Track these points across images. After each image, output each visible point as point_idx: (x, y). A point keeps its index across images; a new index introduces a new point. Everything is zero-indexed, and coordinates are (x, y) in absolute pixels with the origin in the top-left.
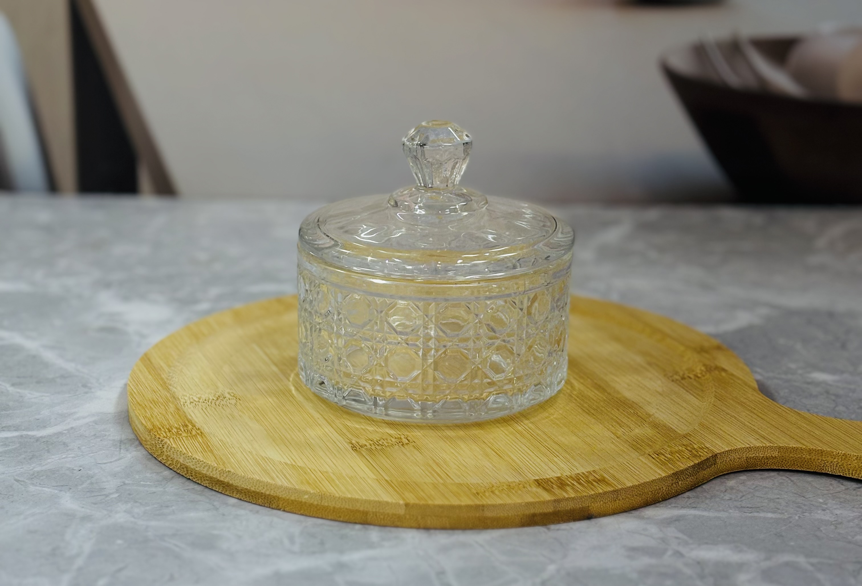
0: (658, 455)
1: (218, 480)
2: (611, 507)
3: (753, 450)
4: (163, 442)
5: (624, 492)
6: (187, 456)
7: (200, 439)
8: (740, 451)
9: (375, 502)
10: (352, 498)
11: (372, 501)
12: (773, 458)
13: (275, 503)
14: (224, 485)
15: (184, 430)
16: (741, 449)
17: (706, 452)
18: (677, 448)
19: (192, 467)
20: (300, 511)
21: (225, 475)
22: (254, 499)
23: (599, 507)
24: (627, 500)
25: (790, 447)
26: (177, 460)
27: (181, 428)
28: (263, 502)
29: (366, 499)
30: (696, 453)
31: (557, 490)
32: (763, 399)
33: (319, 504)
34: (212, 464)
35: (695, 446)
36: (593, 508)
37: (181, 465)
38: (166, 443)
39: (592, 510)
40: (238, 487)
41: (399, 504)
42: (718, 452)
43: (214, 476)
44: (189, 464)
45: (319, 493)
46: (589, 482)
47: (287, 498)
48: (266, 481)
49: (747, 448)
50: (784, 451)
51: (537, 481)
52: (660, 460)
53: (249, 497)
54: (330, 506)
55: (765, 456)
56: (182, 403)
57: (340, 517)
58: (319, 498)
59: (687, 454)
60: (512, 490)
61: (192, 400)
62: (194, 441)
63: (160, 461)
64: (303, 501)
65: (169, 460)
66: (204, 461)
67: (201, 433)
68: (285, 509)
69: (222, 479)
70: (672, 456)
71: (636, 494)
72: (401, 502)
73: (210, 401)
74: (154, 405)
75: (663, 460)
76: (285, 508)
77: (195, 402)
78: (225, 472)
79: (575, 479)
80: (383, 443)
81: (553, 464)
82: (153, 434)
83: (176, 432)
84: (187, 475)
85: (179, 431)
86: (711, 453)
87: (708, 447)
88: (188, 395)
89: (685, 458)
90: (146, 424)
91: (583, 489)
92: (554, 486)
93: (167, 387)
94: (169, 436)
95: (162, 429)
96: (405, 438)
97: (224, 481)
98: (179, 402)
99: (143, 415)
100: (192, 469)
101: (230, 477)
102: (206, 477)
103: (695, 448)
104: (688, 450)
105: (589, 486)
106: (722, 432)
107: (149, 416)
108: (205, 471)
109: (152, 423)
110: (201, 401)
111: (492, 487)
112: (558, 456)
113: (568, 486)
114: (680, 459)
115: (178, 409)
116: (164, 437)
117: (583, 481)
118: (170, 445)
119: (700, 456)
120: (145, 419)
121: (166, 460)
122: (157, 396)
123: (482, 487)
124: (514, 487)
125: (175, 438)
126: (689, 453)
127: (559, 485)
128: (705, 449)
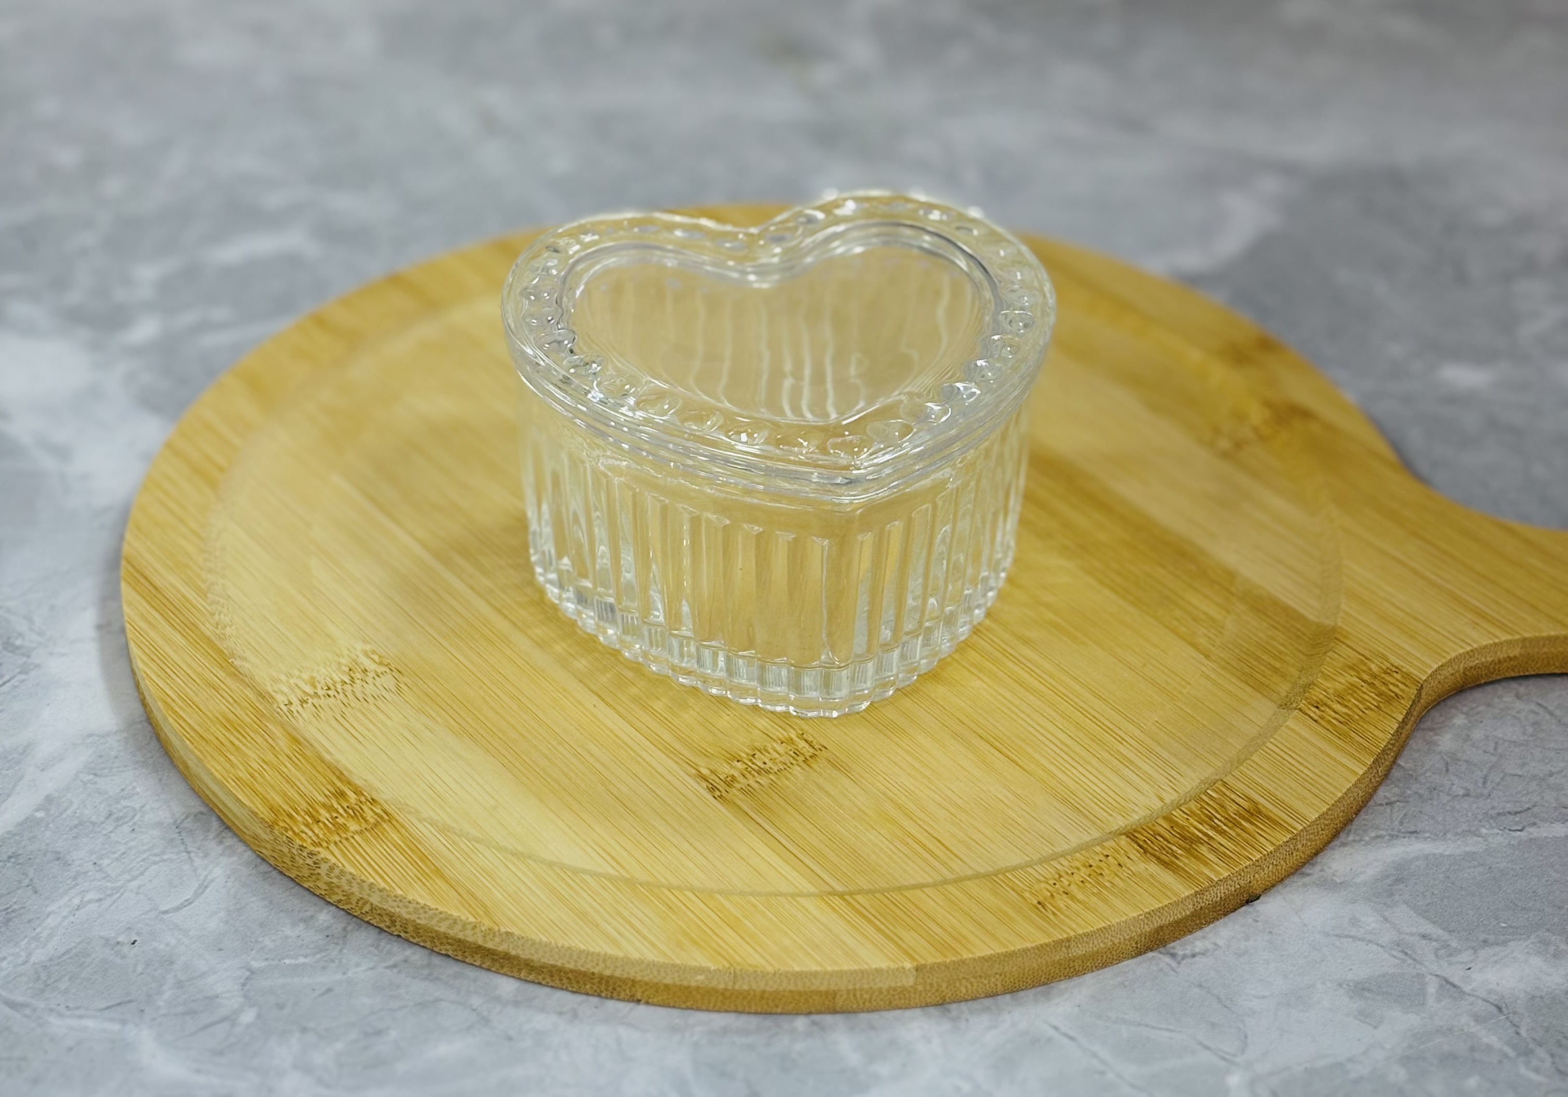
0: (1317, 707)
1: (480, 947)
3: (1476, 655)
4: (315, 858)
5: (1306, 833)
6: (393, 895)
9: (853, 973)
10: (802, 971)
11: (846, 972)
12: (1511, 659)
13: (625, 990)
14: (496, 957)
15: (345, 811)
16: (1457, 659)
17: (1405, 685)
18: (1343, 681)
19: (407, 916)
20: (684, 1003)
21: (497, 939)
22: (575, 985)
23: (1267, 878)
24: (1309, 844)
25: (1545, 637)
26: (361, 898)
27: (336, 805)
28: (595, 987)
29: (833, 971)
30: (1384, 688)
31: (1186, 861)
33: (730, 987)
34: (463, 917)
35: (1375, 669)
36: (1257, 881)
37: (372, 910)
38: (325, 860)
39: (1255, 887)
40: (532, 961)
41: (903, 968)
42: (1424, 678)
43: (470, 939)
44: (398, 910)
45: (729, 968)
46: (1236, 824)
47: (655, 980)
48: (604, 953)
49: (1467, 653)
50: (1532, 646)
51: (1131, 834)
52: (1329, 722)
53: (561, 980)
54: (754, 991)
56: (285, 710)
57: (777, 1006)
58: (729, 977)
59: (1371, 697)
60: (1100, 878)
61: (299, 693)
62: (385, 847)
63: (306, 890)
64: (693, 984)
65: (335, 894)
66: (441, 909)
67: (385, 812)
68: (650, 1001)
69: (490, 945)
70: (1346, 706)
72: (908, 965)
74: (236, 733)
76: (649, 998)
77: (310, 701)
78: (497, 933)
79: (1203, 817)
80: (765, 763)
81: (1127, 767)
82: (282, 834)
83: (330, 820)
84: (393, 929)
85: (336, 817)
86: (1414, 684)
87: (1400, 667)
88: (283, 678)
89: (1373, 707)
90: (254, 803)
91: (1230, 844)
92: (1174, 848)
93: (232, 665)
94: (321, 836)
95: (296, 818)
96: (798, 737)
97: (496, 950)
98: (279, 710)
99: (231, 776)
100: (406, 920)
101: (512, 943)
102: (447, 938)
103: (1377, 673)
104: (1363, 681)
105: (1239, 835)
106: (1400, 614)
107: (243, 775)
108: (443, 928)
109: (265, 800)
110: (320, 692)
111: (1057, 876)
112: (1123, 739)
113: (1201, 843)
114: (1364, 712)
115: (296, 740)
116: (314, 844)
117: (1220, 820)
118: (338, 867)
119: (1396, 695)
120: (242, 790)
121: (325, 890)
122: (229, 702)
123: (1040, 881)
124: (1102, 869)
125: (337, 839)
126: (1373, 690)
127: (1181, 842)
128: (1397, 672)
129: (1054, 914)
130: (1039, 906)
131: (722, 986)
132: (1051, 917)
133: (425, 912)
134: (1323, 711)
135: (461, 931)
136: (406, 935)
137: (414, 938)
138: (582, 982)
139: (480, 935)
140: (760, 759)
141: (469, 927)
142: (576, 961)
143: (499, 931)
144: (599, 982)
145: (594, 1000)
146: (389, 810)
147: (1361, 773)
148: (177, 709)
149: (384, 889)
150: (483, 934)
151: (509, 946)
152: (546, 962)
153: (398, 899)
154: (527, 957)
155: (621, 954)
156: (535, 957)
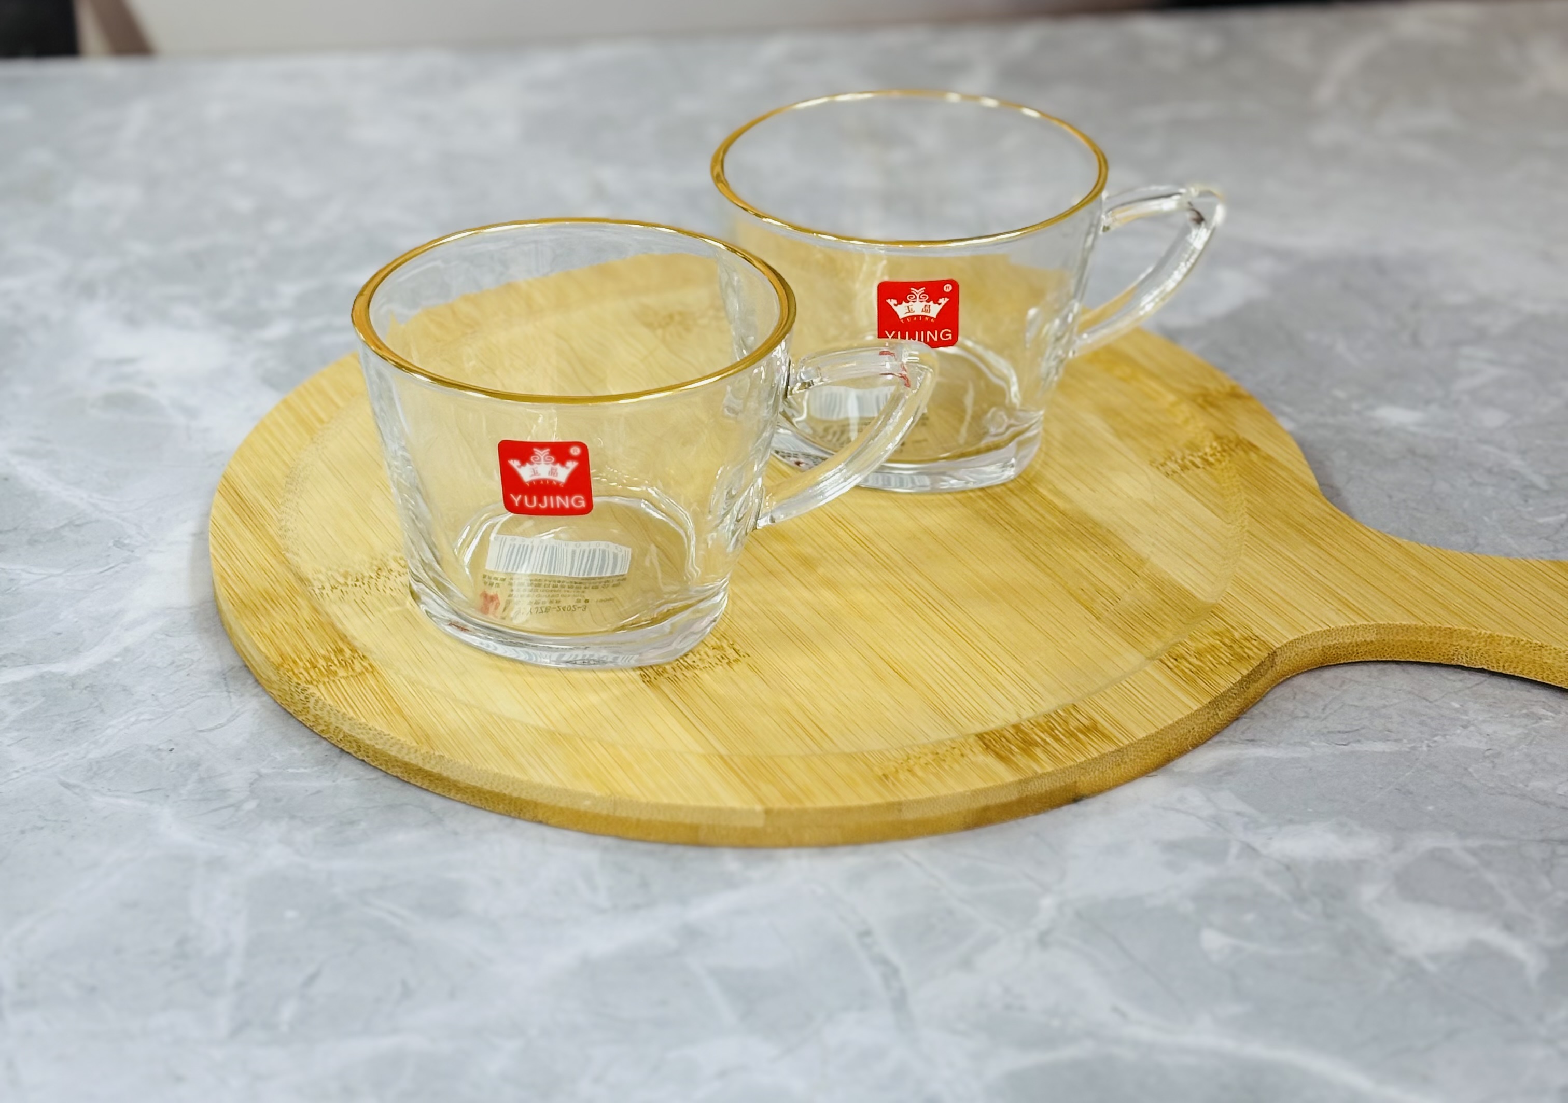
0: (1176, 660)
1: (420, 768)
2: (1112, 776)
3: (1334, 634)
4: (306, 693)
5: (1132, 749)
6: (358, 723)
7: (372, 682)
8: (1311, 637)
9: (712, 809)
10: (670, 803)
11: (706, 807)
12: (1368, 644)
13: (529, 811)
14: (432, 778)
15: (339, 663)
16: (1314, 635)
17: (1259, 650)
18: (1206, 642)
19: (368, 742)
20: (575, 825)
21: (433, 762)
22: (491, 804)
23: (1092, 780)
24: (1138, 760)
25: (1397, 625)
26: (337, 727)
27: (333, 657)
28: (507, 808)
29: (695, 805)
30: (1239, 650)
31: (1019, 757)
32: (1331, 512)
33: (611, 813)
34: (408, 743)
35: (1237, 635)
36: (1083, 783)
37: (344, 738)
38: (312, 695)
39: (1081, 787)
40: (459, 782)
41: (754, 809)
42: (1278, 646)
43: (413, 762)
44: (362, 736)
45: (611, 796)
46: (1072, 735)
47: (552, 803)
48: (512, 776)
49: (1324, 631)
50: (1386, 632)
51: (980, 737)
52: (1182, 671)
53: (480, 800)
54: (631, 817)
55: (1354, 641)
56: (317, 591)
57: (651, 834)
58: (610, 803)
59: (1226, 655)
60: (942, 763)
61: (333, 582)
62: (362, 689)
63: (301, 722)
64: (582, 809)
65: (320, 724)
66: (392, 735)
67: (371, 666)
68: (549, 822)
69: (427, 766)
70: (1201, 661)
71: (1153, 748)
72: (758, 808)
73: (366, 582)
74: (271, 601)
75: (1187, 671)
76: (548, 819)
77: (340, 587)
78: (433, 756)
79: (1046, 728)
80: (694, 662)
81: (999, 690)
82: (285, 674)
83: (326, 667)
84: (359, 754)
85: (331, 666)
86: (1266, 649)
87: (1259, 636)
88: (323, 570)
89: (1224, 663)
90: (268, 651)
91: (1063, 750)
92: (1013, 747)
93: (283, 556)
94: (314, 677)
95: (298, 664)
96: (729, 646)
97: (432, 772)
98: (312, 591)
99: (257, 630)
100: (368, 745)
101: (443, 765)
102: (397, 761)
103: (1237, 638)
104: (1224, 644)
105: (1072, 743)
106: (1277, 599)
107: (267, 631)
108: (393, 752)
109: (278, 649)
110: (349, 582)
111: (906, 758)
112: (1003, 671)
113: (1037, 746)
114: (1215, 666)
115: (316, 610)
116: (307, 682)
117: (1060, 732)
118: (321, 700)
119: (1248, 656)
120: (262, 641)
121: (313, 722)
122: (272, 580)
123: (889, 760)
124: (946, 756)
125: (326, 680)
126: (1229, 651)
127: (1020, 744)
128: (1255, 640)
129: (894, 784)
130: (883, 778)
131: (604, 812)
132: (890, 785)
133: (381, 738)
134: (1180, 663)
135: (407, 754)
136: (368, 759)
137: (373, 762)
138: (496, 802)
139: (420, 758)
140: (691, 659)
141: (412, 751)
142: (491, 783)
143: (434, 754)
144: (509, 803)
145: (508, 820)
146: (374, 664)
147: (1195, 708)
148: (230, 582)
149: (352, 718)
150: (422, 757)
151: (441, 767)
152: (469, 783)
153: (362, 727)
154: (456, 778)
155: (525, 778)
156: (461, 779)
